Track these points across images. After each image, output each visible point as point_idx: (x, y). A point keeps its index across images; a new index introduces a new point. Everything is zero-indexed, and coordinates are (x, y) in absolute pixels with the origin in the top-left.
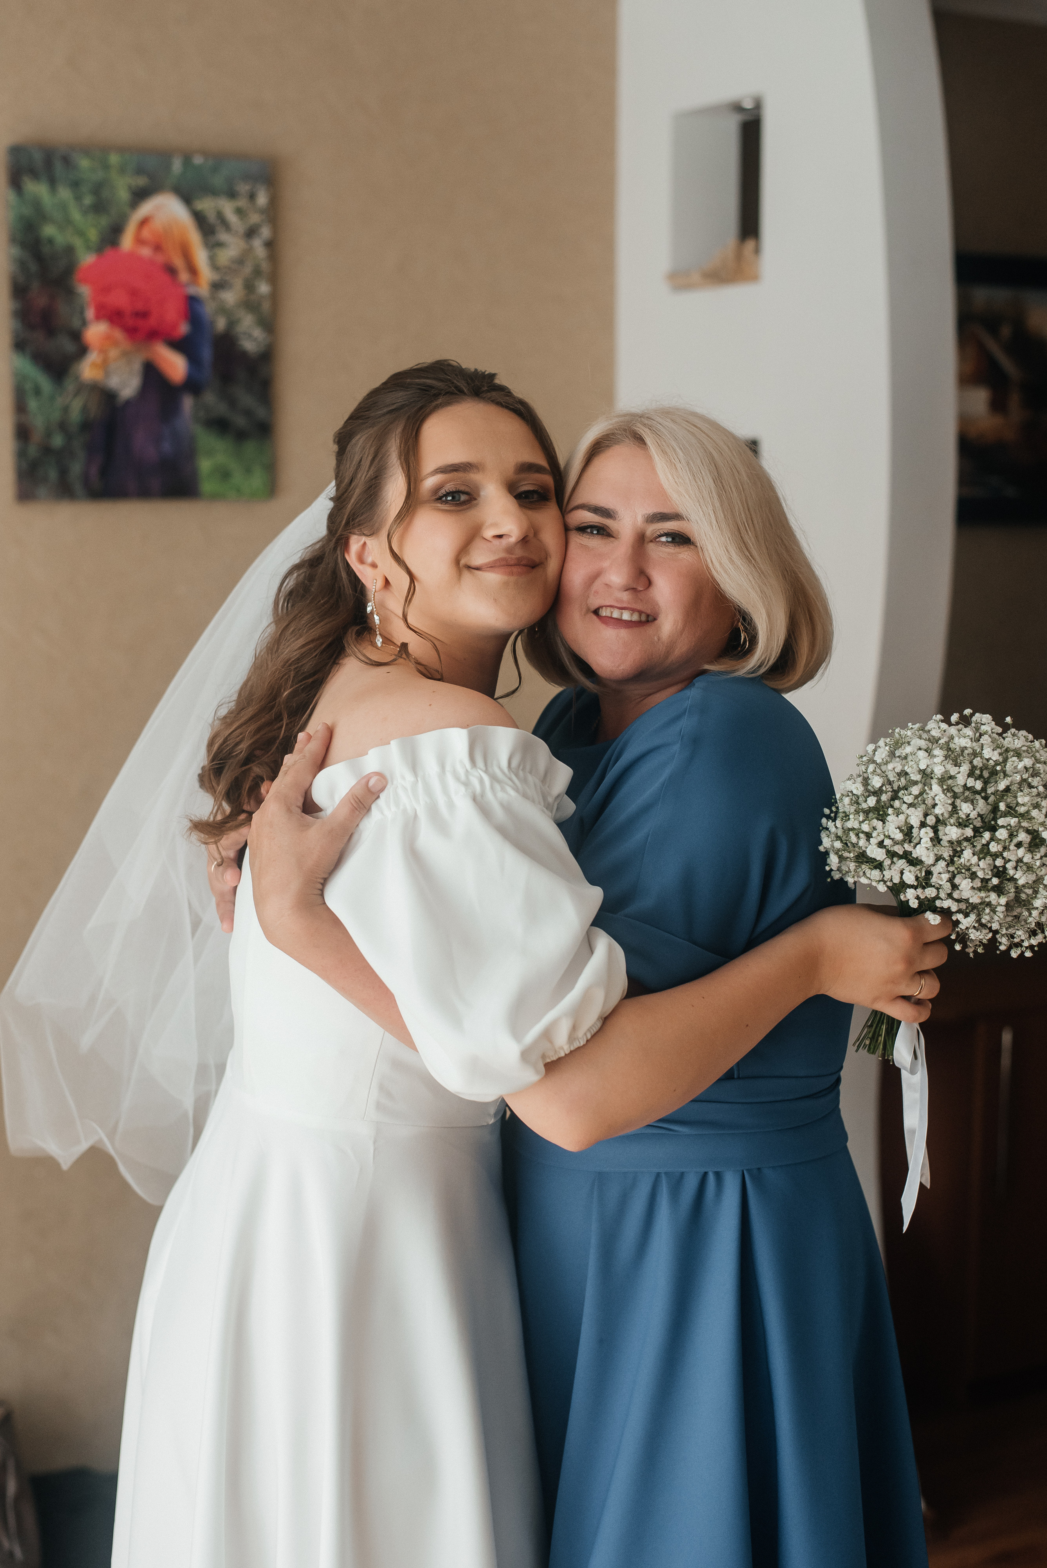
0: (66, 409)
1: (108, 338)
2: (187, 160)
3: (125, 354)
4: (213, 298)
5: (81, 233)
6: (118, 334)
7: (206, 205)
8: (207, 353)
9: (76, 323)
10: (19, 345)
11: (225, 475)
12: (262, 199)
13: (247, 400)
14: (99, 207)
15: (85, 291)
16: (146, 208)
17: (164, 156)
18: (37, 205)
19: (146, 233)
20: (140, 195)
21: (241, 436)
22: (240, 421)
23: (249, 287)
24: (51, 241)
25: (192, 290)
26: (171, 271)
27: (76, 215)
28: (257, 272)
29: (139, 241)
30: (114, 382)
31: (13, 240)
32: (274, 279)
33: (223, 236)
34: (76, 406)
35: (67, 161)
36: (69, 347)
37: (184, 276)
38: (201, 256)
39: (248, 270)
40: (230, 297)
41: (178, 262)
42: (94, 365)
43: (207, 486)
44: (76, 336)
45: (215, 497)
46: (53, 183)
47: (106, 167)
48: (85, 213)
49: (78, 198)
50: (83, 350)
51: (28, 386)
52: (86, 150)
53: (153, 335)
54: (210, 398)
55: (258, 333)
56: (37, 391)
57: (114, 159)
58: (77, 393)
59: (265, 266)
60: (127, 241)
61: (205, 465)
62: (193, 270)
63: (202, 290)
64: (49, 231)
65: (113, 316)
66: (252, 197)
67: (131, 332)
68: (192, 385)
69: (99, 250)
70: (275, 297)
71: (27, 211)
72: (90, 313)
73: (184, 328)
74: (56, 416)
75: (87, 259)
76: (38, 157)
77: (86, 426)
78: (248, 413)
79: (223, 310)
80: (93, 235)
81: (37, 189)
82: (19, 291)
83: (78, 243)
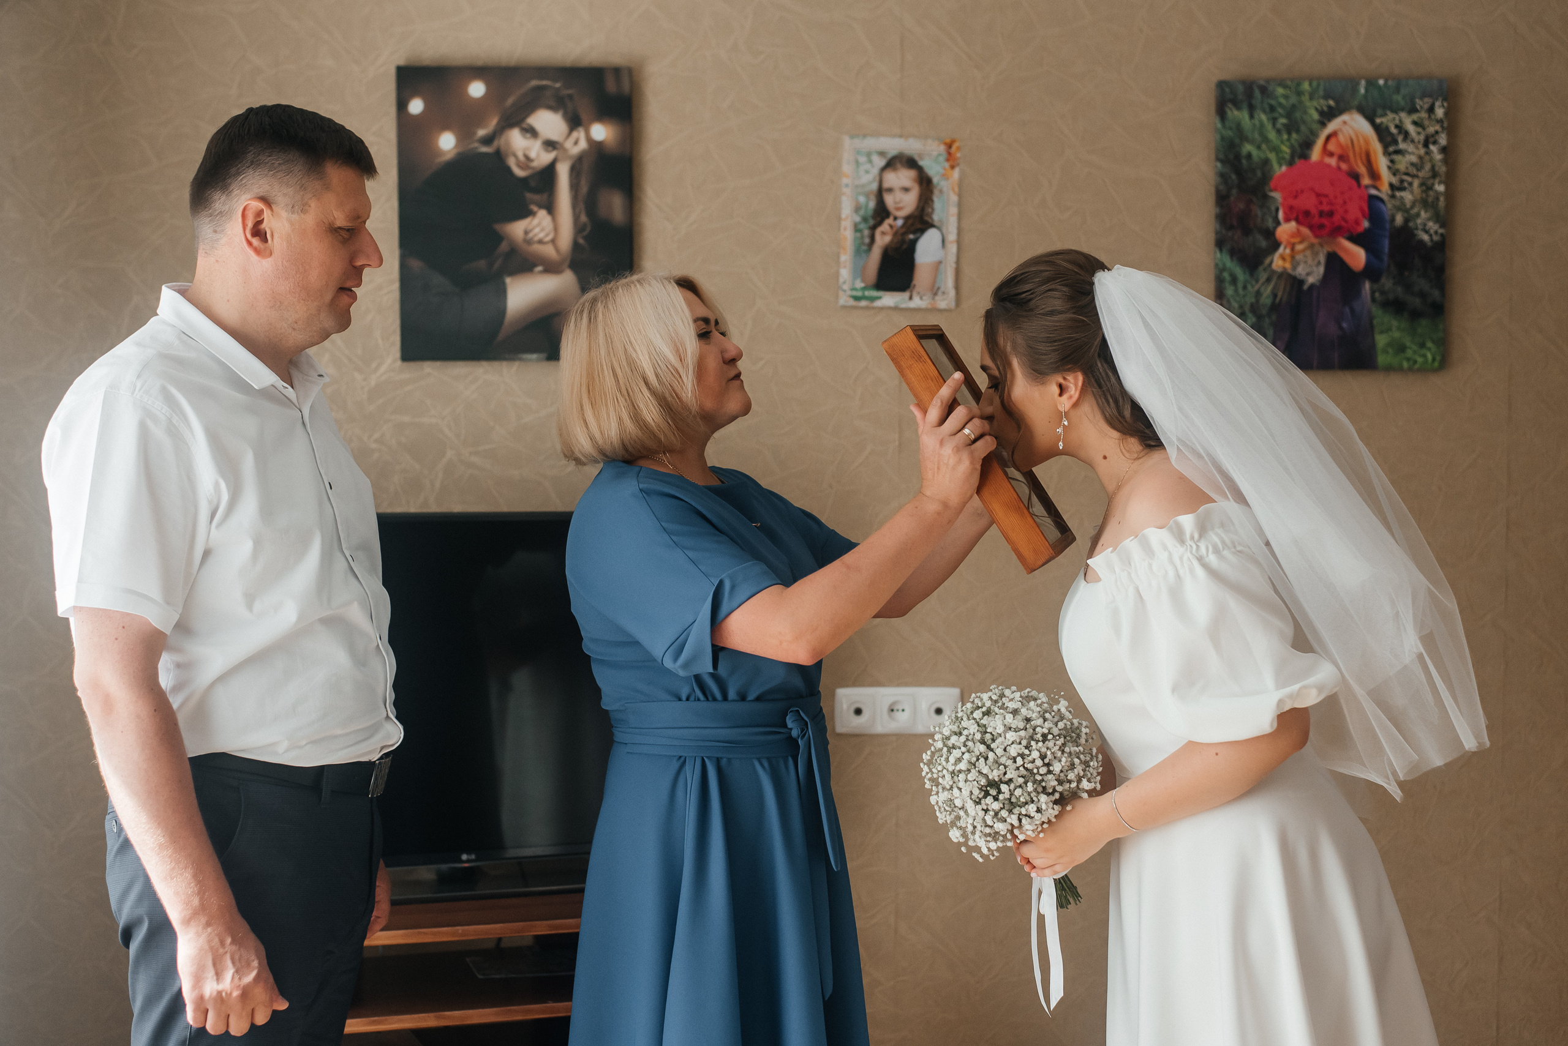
0: (1258, 294)
1: (1298, 233)
2: (1371, 83)
3: (1311, 246)
4: (1393, 196)
5: (1276, 149)
6: (1305, 231)
7: (1388, 120)
8: (1386, 244)
9: (1270, 223)
10: (1220, 244)
11: (1401, 349)
12: (1440, 112)
13: (1422, 284)
14: (1292, 127)
15: (1277, 195)
16: (1332, 126)
17: (1352, 83)
18: (1239, 128)
19: (1331, 147)
20: (1328, 115)
21: (1415, 315)
22: (1416, 302)
23: (1427, 187)
24: (1249, 156)
25: (1373, 192)
26: (1356, 177)
27: (1272, 135)
28: (1434, 174)
29: (1326, 152)
30: (1301, 271)
31: (1218, 159)
32: (1450, 179)
33: (1402, 146)
34: (1268, 291)
35: (1264, 90)
36: (1264, 244)
37: (1366, 181)
38: (1382, 163)
39: (1425, 173)
40: (1407, 196)
41: (1362, 170)
42: (1283, 258)
43: (1381, 359)
44: (1270, 234)
45: (1389, 369)
46: (1251, 109)
47: (1299, 93)
48: (1279, 131)
49: (1274, 121)
50: (1276, 245)
51: (1226, 275)
52: (1282, 83)
53: (1337, 231)
54: (1387, 283)
55: (1432, 226)
56: (1234, 280)
57: (1306, 86)
58: (1268, 280)
59: (1442, 169)
60: (1316, 154)
61: (1381, 340)
62: (1375, 175)
63: (1384, 191)
64: (1248, 148)
65: (1301, 216)
66: (1431, 110)
67: (1316, 229)
68: (1371, 272)
69: (1291, 163)
70: (1450, 195)
71: (1229, 133)
72: (1281, 215)
73: (1366, 224)
74: (1250, 299)
75: (1280, 170)
76: (1241, 88)
77: (1274, 307)
78: (1422, 295)
79: (1401, 208)
80: (1285, 149)
81: (1241, 116)
82: (1221, 198)
83: (1272, 156)
